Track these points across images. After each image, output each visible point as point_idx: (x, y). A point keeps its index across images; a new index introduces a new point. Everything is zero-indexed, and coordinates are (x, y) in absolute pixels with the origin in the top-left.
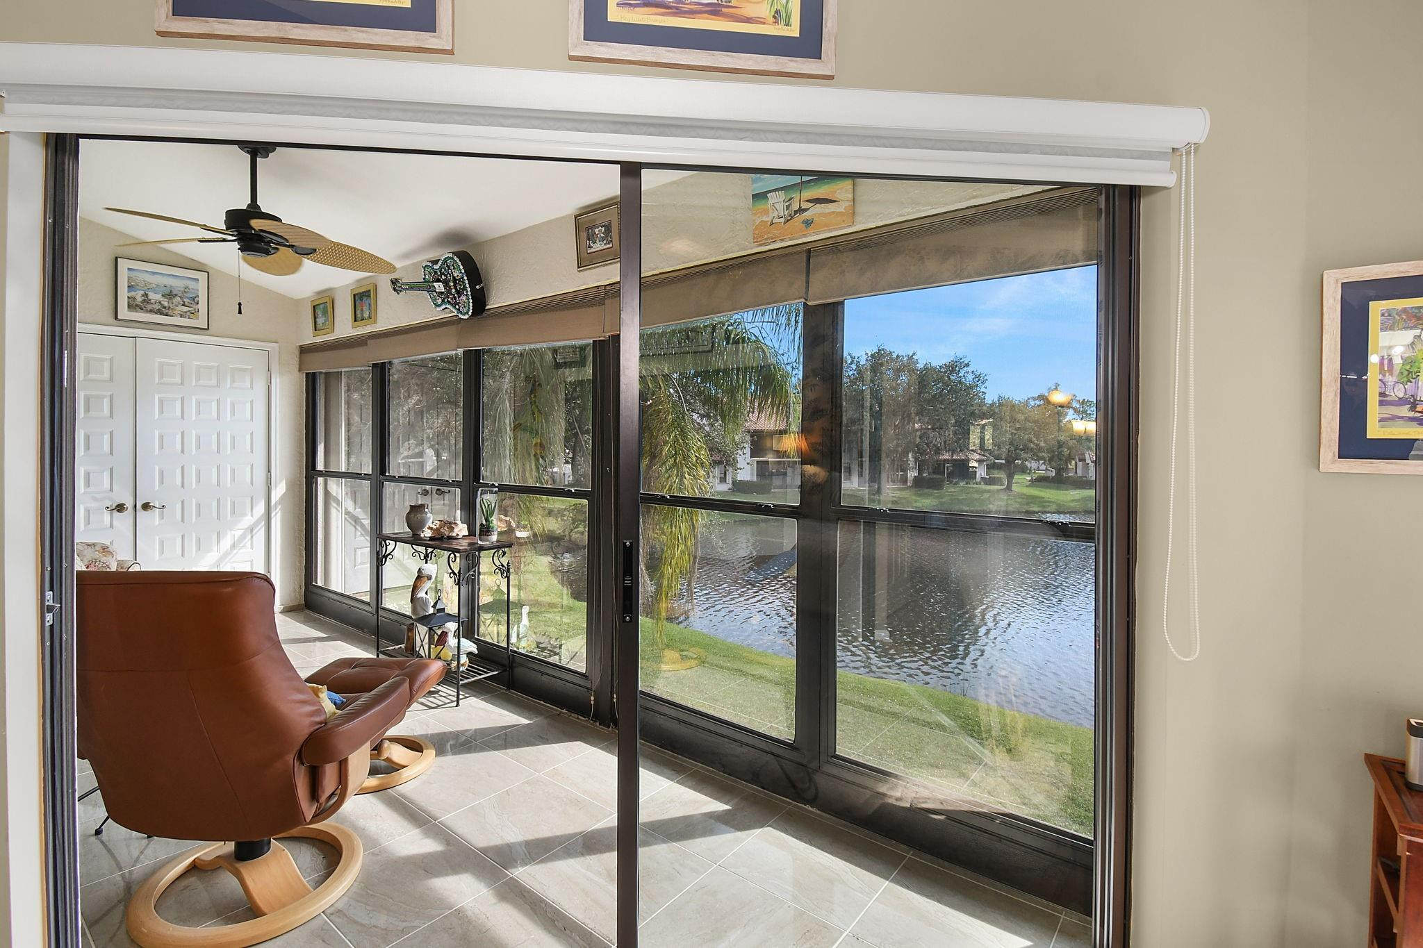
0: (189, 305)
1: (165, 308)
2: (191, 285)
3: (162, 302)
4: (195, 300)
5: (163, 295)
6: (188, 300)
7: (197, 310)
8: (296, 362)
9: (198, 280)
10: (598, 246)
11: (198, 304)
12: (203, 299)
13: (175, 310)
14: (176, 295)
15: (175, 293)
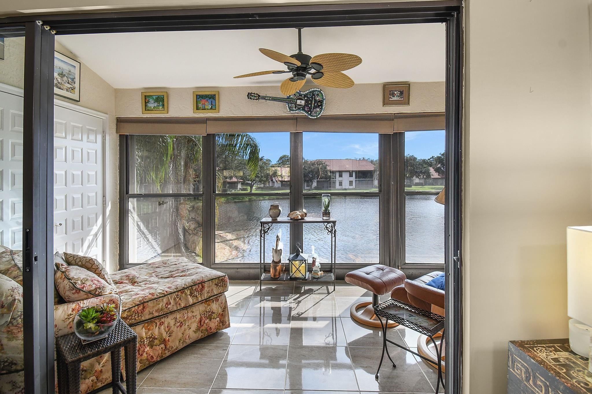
0: (71, 83)
1: (59, 83)
2: (72, 69)
3: (58, 79)
4: (73, 79)
5: (58, 74)
6: (71, 80)
7: (74, 88)
8: (115, 127)
9: (75, 67)
10: (395, 98)
11: (75, 83)
12: (77, 80)
13: (64, 86)
14: (65, 75)
15: (64, 74)
